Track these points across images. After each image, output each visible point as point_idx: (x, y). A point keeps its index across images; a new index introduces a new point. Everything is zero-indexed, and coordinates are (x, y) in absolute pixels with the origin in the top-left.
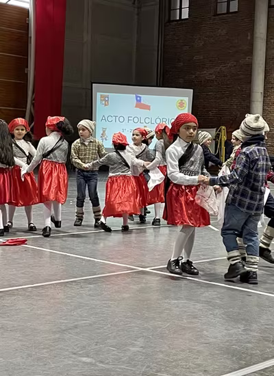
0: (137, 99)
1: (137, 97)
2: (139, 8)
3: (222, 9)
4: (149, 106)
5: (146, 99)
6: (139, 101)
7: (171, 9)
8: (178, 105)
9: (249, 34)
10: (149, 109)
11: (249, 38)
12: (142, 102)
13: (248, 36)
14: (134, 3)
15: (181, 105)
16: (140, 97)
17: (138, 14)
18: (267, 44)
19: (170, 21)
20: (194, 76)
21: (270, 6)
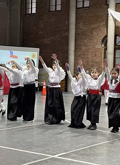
0: (11, 53)
1: (11, 52)
2: (10, 7)
3: (53, 9)
4: (17, 57)
5: (15, 53)
6: (12, 54)
7: (26, 8)
8: (32, 56)
9: (67, 22)
10: (17, 58)
11: (66, 23)
12: (13, 54)
13: (66, 22)
14: (7, 5)
15: (34, 56)
16: (12, 52)
17: (10, 10)
18: (76, 27)
19: (26, 14)
20: (39, 42)
21: (77, 8)
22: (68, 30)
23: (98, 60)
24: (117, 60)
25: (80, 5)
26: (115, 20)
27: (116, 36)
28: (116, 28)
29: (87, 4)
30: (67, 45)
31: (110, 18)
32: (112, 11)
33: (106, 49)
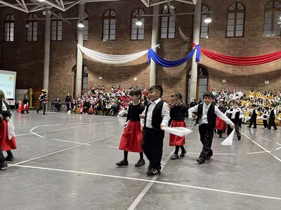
3: (29, 39)
7: (4, 36)
8: (9, 78)
11: (42, 52)
15: (11, 78)
18: (50, 56)
19: (4, 41)
21: (51, 41)
22: (43, 58)
23: (69, 84)
24: (84, 85)
25: (54, 39)
26: (83, 54)
27: (83, 66)
28: (84, 60)
29: (60, 38)
30: (43, 70)
31: (79, 51)
32: (80, 46)
33: (75, 76)
